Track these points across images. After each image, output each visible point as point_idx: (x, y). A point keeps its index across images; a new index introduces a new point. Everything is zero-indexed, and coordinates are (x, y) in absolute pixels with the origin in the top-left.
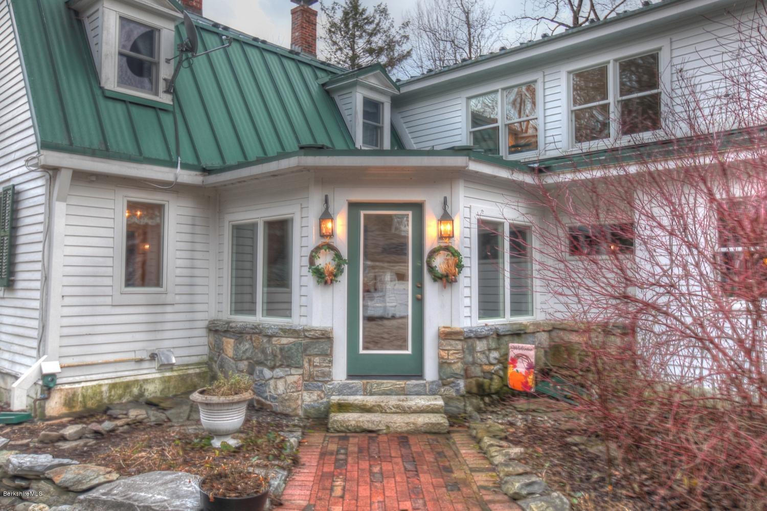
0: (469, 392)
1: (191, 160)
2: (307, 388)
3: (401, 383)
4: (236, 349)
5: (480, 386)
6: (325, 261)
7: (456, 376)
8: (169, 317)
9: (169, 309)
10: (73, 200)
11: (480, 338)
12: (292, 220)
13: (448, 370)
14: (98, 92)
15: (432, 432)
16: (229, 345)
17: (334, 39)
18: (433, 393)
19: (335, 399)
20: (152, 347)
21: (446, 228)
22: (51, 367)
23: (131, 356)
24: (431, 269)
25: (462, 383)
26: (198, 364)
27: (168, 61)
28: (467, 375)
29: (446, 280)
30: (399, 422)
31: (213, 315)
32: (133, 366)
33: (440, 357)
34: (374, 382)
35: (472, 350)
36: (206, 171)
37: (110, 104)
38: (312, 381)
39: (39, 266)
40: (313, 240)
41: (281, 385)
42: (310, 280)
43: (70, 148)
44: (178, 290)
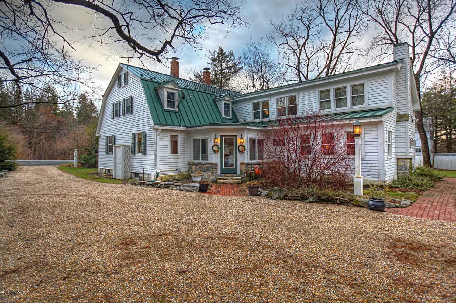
0: (247, 176)
1: (184, 125)
2: (212, 176)
3: (232, 174)
4: (195, 168)
5: (250, 175)
6: (215, 148)
7: (244, 173)
8: (180, 161)
9: (179, 159)
10: (161, 135)
11: (250, 165)
12: (208, 139)
13: (242, 172)
14: (163, 110)
15: (238, 183)
16: (193, 167)
17: (215, 63)
18: (239, 176)
19: (218, 177)
20: (177, 168)
21: (242, 141)
22: (158, 171)
23: (172, 170)
24: (239, 150)
25: (245, 174)
26: (186, 172)
27: (177, 100)
28: (246, 173)
29: (242, 152)
30: (231, 181)
31: (189, 161)
32: (172, 172)
33: (241, 169)
34: (226, 174)
35: (248, 167)
36: (187, 127)
37: (166, 112)
38: (213, 174)
39: (154, 150)
40: (213, 144)
41: (206, 176)
42: (212, 152)
43: (160, 124)
44: (181, 155)
